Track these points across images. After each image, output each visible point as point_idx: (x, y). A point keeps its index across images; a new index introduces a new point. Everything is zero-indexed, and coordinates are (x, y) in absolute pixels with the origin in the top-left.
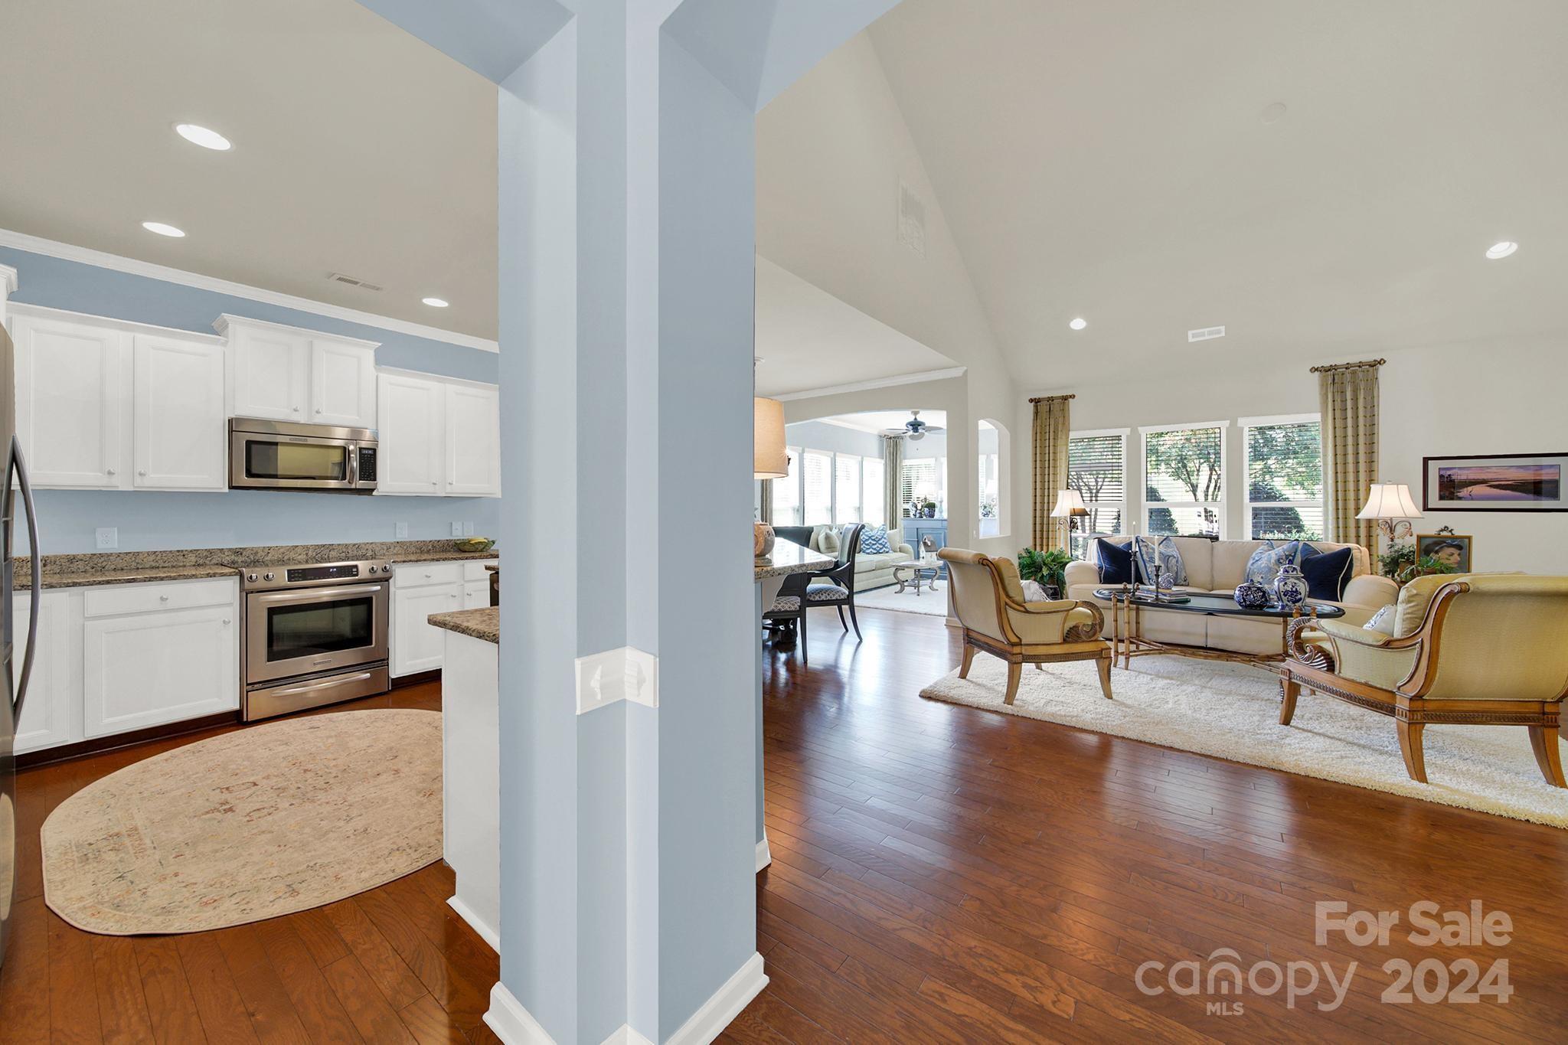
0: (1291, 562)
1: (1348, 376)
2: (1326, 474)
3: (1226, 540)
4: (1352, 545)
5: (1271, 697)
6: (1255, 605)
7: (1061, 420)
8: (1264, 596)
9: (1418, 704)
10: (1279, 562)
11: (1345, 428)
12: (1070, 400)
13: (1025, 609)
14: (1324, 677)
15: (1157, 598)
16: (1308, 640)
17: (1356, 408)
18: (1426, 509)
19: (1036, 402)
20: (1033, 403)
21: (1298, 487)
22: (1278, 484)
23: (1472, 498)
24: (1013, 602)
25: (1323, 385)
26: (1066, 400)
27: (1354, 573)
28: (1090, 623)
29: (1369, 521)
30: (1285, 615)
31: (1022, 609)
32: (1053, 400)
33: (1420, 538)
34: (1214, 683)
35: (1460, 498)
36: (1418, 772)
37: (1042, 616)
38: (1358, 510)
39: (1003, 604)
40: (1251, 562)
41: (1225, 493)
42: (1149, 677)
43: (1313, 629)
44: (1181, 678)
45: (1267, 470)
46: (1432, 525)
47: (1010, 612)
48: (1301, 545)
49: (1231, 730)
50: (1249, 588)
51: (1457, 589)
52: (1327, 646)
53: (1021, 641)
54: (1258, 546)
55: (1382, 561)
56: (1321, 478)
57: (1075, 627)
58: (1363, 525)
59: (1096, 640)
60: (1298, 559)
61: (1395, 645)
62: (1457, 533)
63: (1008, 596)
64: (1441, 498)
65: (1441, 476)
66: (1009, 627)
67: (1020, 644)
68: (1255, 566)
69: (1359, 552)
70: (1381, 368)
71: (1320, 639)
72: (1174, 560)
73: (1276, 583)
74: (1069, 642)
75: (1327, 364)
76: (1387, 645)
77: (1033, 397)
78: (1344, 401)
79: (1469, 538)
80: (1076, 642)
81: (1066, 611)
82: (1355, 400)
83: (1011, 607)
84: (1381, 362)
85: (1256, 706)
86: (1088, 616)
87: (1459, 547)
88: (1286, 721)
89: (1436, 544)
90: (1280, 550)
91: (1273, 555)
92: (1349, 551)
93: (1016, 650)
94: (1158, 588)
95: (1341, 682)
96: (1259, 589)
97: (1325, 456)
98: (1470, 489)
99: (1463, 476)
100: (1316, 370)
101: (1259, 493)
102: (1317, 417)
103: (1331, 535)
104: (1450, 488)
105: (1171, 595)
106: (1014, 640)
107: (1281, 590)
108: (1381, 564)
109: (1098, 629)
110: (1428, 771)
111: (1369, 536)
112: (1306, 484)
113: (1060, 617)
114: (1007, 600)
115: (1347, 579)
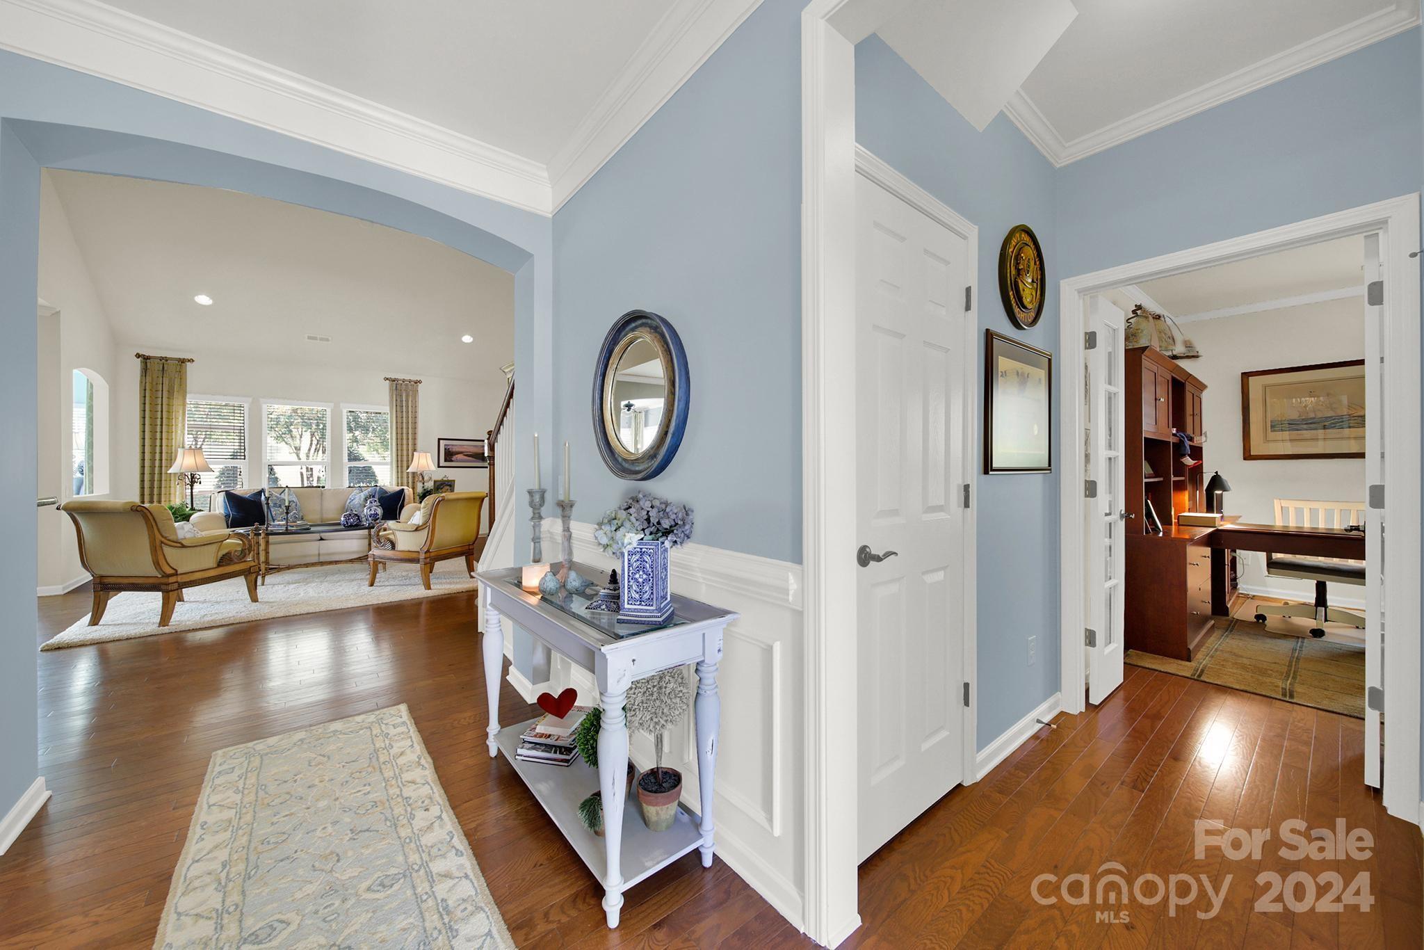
0: (374, 497)
1: (404, 387)
2: (392, 445)
3: (330, 488)
4: (405, 488)
5: (363, 577)
6: (354, 524)
7: (177, 382)
8: (358, 519)
9: (428, 555)
10: (366, 500)
11: (402, 417)
12: (188, 364)
13: (182, 544)
14: (389, 553)
15: (287, 529)
16: (383, 536)
17: (407, 407)
18: (439, 467)
19: (145, 359)
20: (140, 359)
21: (375, 452)
22: (362, 450)
23: (457, 461)
24: (169, 540)
25: (391, 387)
26: (183, 362)
27: (405, 503)
28: (240, 549)
29: (414, 473)
30: (370, 528)
31: (179, 545)
32: (167, 360)
33: (435, 482)
34: (328, 579)
35: (452, 461)
36: (428, 587)
37: (198, 548)
38: (408, 467)
39: (158, 543)
40: (349, 501)
41: (330, 455)
42: (282, 586)
43: (385, 530)
44: (306, 581)
45: (355, 440)
46: (441, 474)
47: (167, 550)
48: (378, 488)
49: (342, 596)
50: (350, 515)
51: (441, 499)
52: (391, 537)
53: (176, 571)
54: (353, 491)
55: (419, 495)
56: (389, 447)
57: (228, 554)
58: (410, 476)
59: (245, 561)
60: (377, 496)
61: (419, 528)
62: (450, 479)
63: (163, 536)
64: (446, 461)
65: (445, 449)
66: (165, 563)
67: (176, 574)
68: (351, 503)
69: (408, 491)
70: (420, 385)
71: (388, 534)
72: (294, 504)
73: (365, 511)
74: (221, 566)
75: (393, 377)
76: (417, 530)
77: (141, 353)
78: (402, 401)
79: (454, 481)
80: (228, 564)
81: (220, 542)
82: (407, 401)
83: (164, 544)
84: (420, 382)
85: (355, 583)
86: (239, 544)
87: (450, 486)
88: (372, 585)
89: (442, 484)
90: (366, 492)
91: (363, 495)
92: (403, 490)
93: (172, 580)
94: (287, 522)
95: (398, 553)
96: (356, 515)
97: (391, 433)
98: (456, 456)
99: (455, 449)
100: (387, 379)
101: (353, 457)
102: (387, 409)
103: (394, 482)
104: (449, 455)
105: (297, 526)
106: (170, 571)
107: (369, 513)
108: (418, 497)
109: (247, 553)
110: (432, 586)
111: (413, 483)
112: (380, 451)
113: (214, 548)
114: (163, 539)
115: (402, 506)
